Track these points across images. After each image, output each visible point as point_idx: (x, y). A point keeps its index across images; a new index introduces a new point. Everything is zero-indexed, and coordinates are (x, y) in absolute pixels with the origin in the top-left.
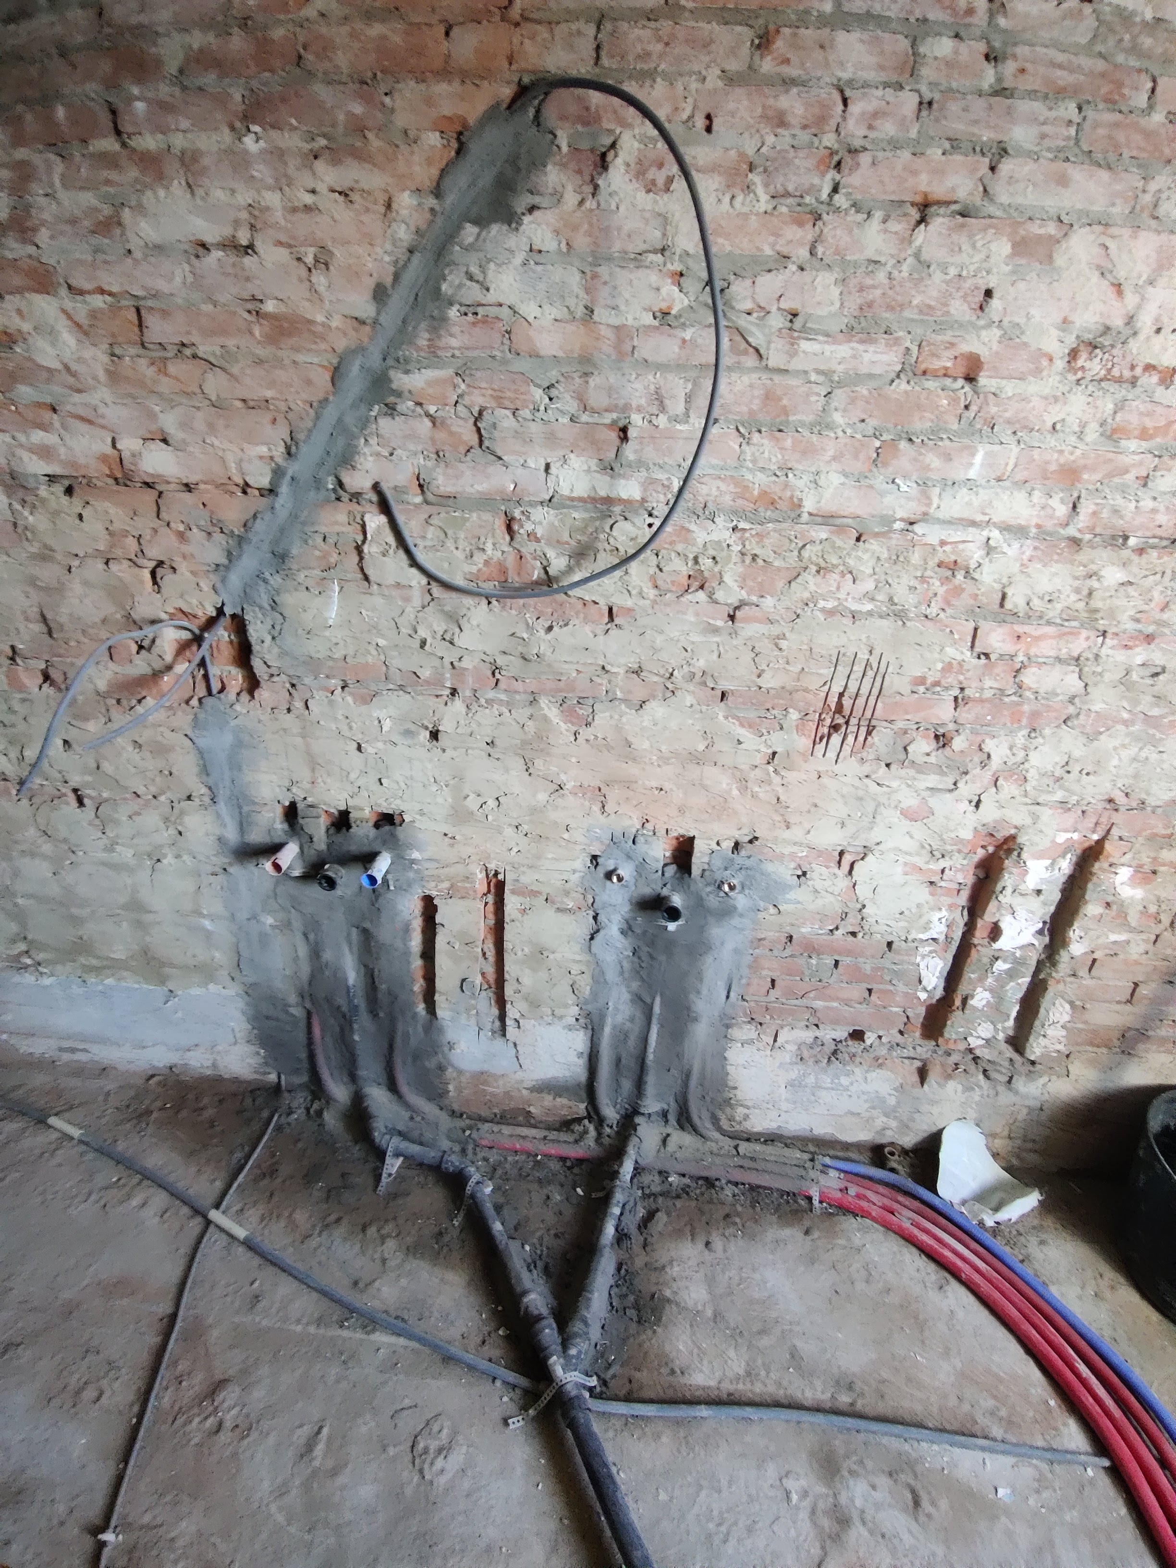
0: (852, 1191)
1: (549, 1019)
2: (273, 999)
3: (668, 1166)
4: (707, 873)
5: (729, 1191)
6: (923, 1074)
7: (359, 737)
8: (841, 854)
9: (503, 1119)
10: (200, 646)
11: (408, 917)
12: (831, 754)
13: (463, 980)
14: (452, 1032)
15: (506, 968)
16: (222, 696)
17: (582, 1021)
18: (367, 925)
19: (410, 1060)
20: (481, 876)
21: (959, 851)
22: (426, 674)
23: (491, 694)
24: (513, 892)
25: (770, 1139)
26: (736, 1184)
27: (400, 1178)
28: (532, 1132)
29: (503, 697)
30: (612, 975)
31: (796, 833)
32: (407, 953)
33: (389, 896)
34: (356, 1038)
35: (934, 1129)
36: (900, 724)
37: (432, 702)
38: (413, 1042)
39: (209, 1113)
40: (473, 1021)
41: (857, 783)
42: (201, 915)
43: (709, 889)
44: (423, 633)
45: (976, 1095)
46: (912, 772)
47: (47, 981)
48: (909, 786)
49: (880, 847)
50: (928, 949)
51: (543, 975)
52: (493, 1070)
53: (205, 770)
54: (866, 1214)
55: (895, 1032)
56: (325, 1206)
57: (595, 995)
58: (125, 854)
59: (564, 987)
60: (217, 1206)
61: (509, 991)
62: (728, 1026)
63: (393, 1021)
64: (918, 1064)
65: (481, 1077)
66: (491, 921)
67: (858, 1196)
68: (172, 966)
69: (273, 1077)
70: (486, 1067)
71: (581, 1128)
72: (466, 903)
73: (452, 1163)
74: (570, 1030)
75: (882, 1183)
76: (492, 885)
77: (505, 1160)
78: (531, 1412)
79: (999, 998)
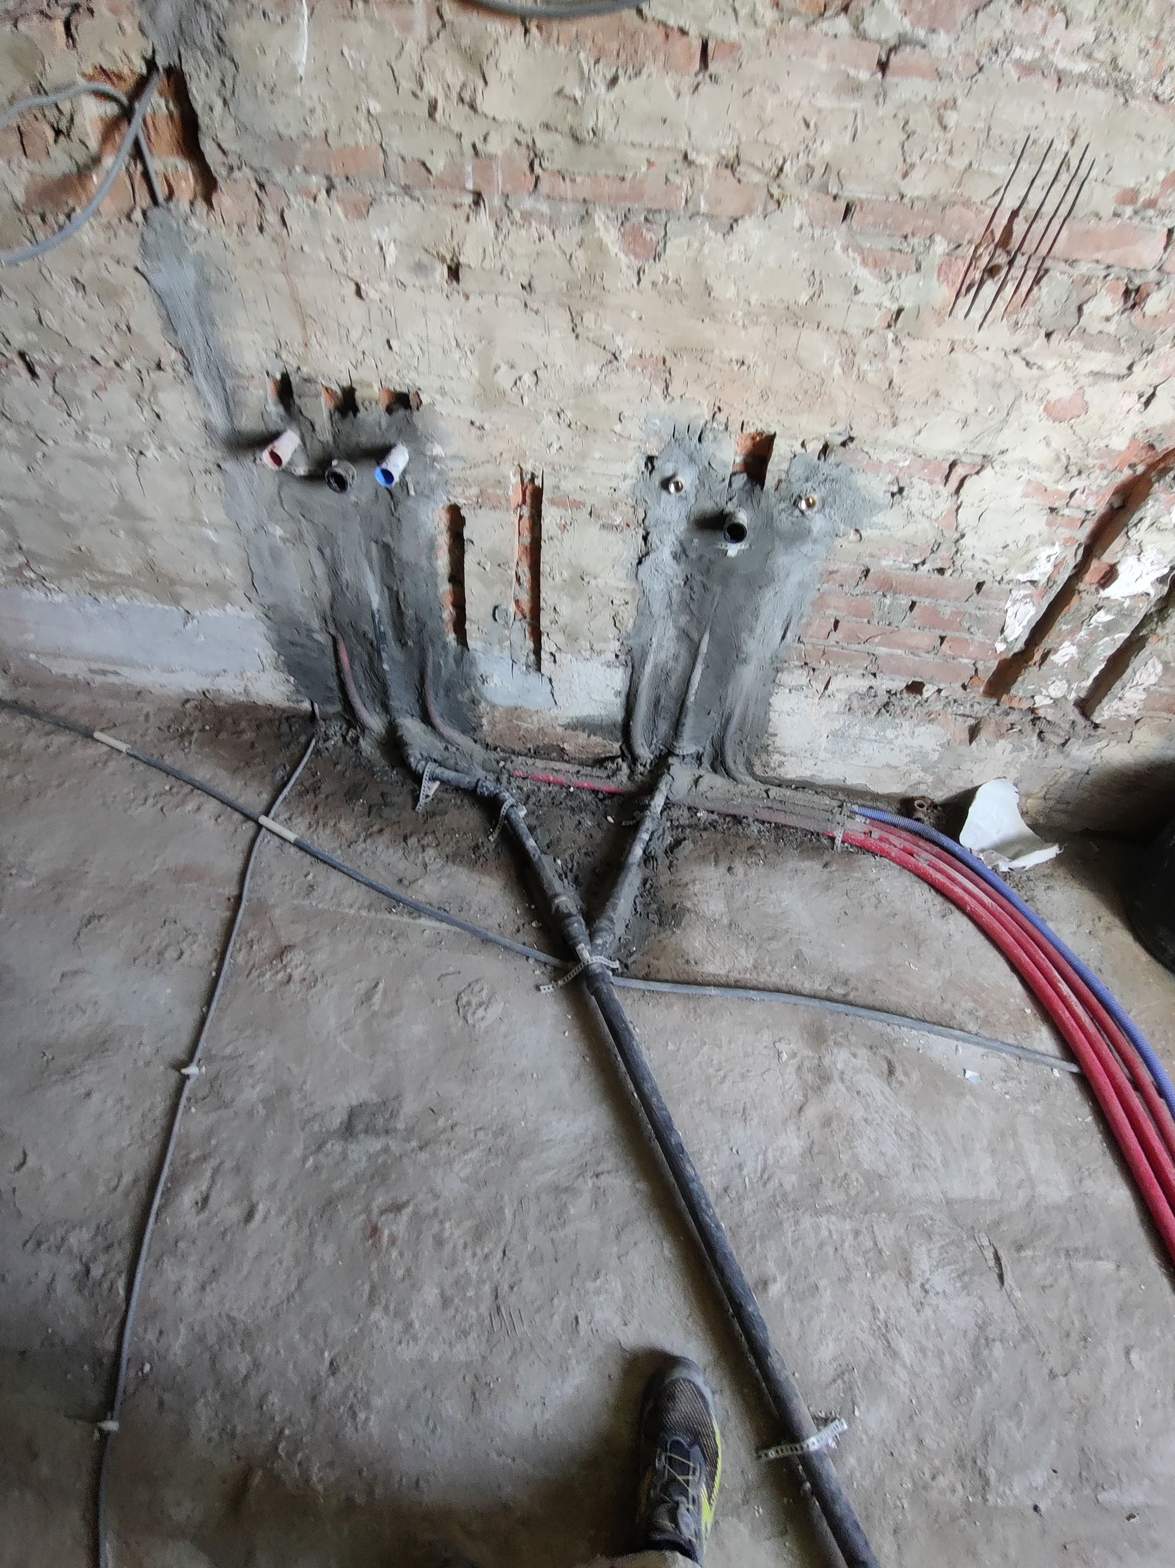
0: (876, 834)
1: (587, 654)
2: (294, 623)
3: (697, 803)
4: (783, 485)
5: (755, 828)
6: (973, 732)
7: (356, 274)
8: (952, 465)
9: (536, 753)
10: (130, 122)
11: (432, 531)
12: (977, 315)
13: (496, 608)
14: (483, 666)
15: (543, 595)
16: (172, 205)
17: (622, 657)
18: (387, 539)
19: (442, 693)
20: (515, 480)
21: (1102, 467)
22: (438, 165)
23: (528, 203)
24: (553, 502)
25: (802, 786)
26: (763, 823)
27: (437, 799)
28: (567, 766)
29: (544, 208)
30: (658, 607)
31: (903, 434)
32: (434, 574)
33: (410, 503)
34: (386, 667)
35: (970, 786)
36: (1083, 268)
37: (449, 216)
38: (445, 675)
39: (249, 736)
40: (507, 653)
41: (1000, 360)
42: (201, 522)
43: (783, 505)
44: (432, 88)
45: (1024, 757)
46: (1077, 346)
47: (59, 598)
48: (1067, 368)
49: (1004, 458)
50: (1023, 592)
51: (582, 604)
52: (526, 706)
53: (170, 324)
54: (884, 854)
55: (958, 685)
56: (368, 819)
57: (637, 628)
58: (101, 444)
59: (605, 618)
60: (267, 814)
61: (545, 621)
62: (777, 671)
63: (423, 651)
64: (971, 722)
65: (514, 712)
66: (527, 540)
67: (881, 839)
68: (183, 583)
69: (306, 705)
70: (520, 703)
71: (614, 766)
72: (498, 514)
73: (487, 788)
74: (609, 666)
75: (906, 829)
76: (528, 493)
77: (539, 789)
78: (560, 983)
79: (1086, 651)
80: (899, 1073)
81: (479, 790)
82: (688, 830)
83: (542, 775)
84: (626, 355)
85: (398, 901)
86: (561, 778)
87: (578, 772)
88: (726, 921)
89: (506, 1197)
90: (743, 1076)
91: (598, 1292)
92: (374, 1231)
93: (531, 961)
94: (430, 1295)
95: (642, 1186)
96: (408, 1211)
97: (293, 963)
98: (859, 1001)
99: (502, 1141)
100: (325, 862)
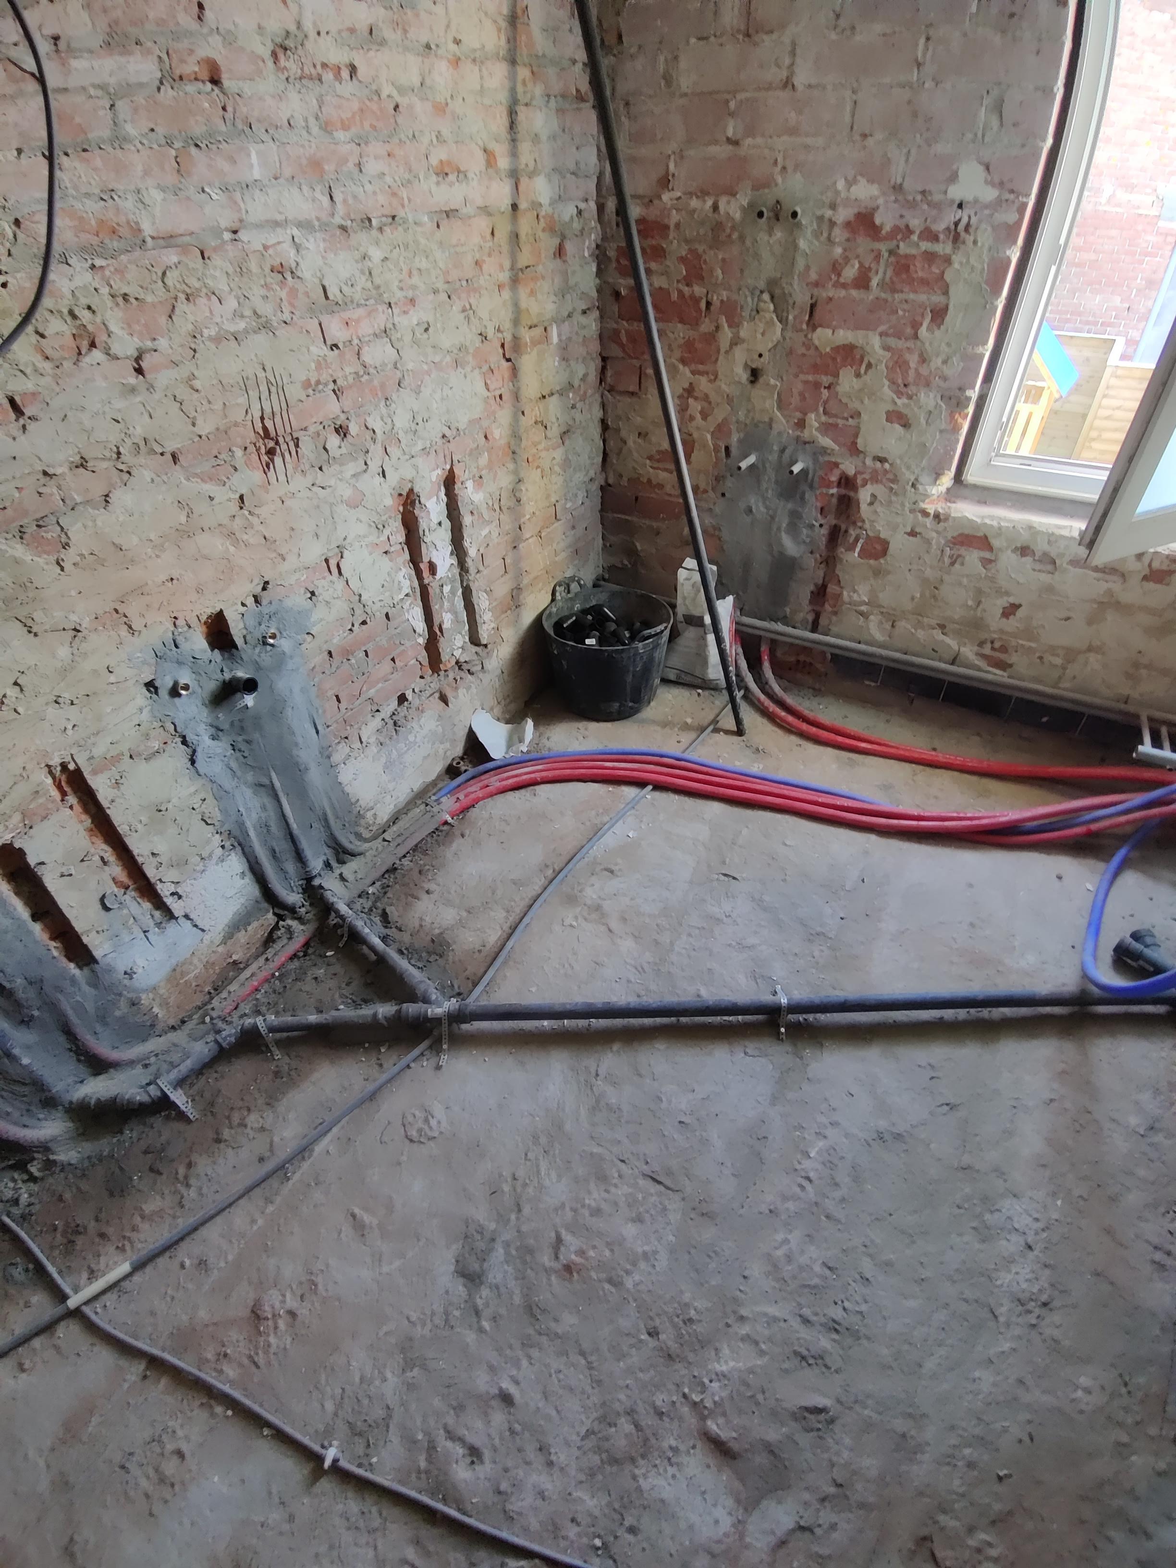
0: (461, 796)
1: (201, 867)
3: (361, 887)
4: (248, 638)
5: (405, 862)
6: (444, 699)
8: (327, 561)
12: (282, 478)
13: (102, 900)
14: (121, 963)
15: (135, 852)
17: (227, 844)
19: (98, 1028)
20: (46, 782)
21: (390, 517)
24: (95, 772)
25: (395, 819)
26: (404, 856)
28: (254, 967)
30: (228, 783)
31: (292, 561)
32: (21, 924)
34: (25, 1061)
35: (467, 730)
36: (312, 429)
38: (90, 1007)
40: (135, 931)
41: (309, 494)
43: (257, 650)
45: (474, 690)
46: (336, 467)
48: (341, 480)
49: (348, 541)
50: (408, 603)
51: (173, 830)
52: (182, 957)
54: (477, 800)
55: (418, 679)
57: (224, 811)
59: (196, 825)
60: (64, 1299)
61: (151, 872)
62: (329, 757)
63: (53, 1007)
64: (437, 695)
65: (176, 974)
66: (89, 821)
67: (466, 796)
70: (174, 962)
71: (283, 930)
72: (54, 819)
73: (230, 1036)
74: (222, 861)
75: (469, 780)
76: (63, 784)
77: (257, 999)
78: (445, 1047)
79: (455, 613)
80: (613, 868)
81: (224, 1045)
82: (379, 904)
83: (247, 989)
84: (86, 623)
85: (283, 1166)
86: (262, 975)
87: (267, 959)
88: (464, 914)
89: (586, 1148)
90: (575, 954)
91: (670, 1102)
92: (568, 1268)
93: (412, 1065)
94: (630, 1231)
95: (616, 1047)
96: (564, 1233)
97: (277, 1305)
98: (562, 865)
99: (543, 1140)
100: (182, 1239)
